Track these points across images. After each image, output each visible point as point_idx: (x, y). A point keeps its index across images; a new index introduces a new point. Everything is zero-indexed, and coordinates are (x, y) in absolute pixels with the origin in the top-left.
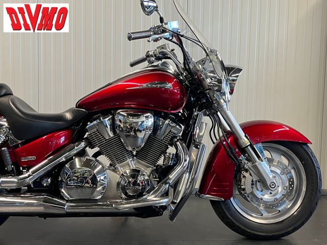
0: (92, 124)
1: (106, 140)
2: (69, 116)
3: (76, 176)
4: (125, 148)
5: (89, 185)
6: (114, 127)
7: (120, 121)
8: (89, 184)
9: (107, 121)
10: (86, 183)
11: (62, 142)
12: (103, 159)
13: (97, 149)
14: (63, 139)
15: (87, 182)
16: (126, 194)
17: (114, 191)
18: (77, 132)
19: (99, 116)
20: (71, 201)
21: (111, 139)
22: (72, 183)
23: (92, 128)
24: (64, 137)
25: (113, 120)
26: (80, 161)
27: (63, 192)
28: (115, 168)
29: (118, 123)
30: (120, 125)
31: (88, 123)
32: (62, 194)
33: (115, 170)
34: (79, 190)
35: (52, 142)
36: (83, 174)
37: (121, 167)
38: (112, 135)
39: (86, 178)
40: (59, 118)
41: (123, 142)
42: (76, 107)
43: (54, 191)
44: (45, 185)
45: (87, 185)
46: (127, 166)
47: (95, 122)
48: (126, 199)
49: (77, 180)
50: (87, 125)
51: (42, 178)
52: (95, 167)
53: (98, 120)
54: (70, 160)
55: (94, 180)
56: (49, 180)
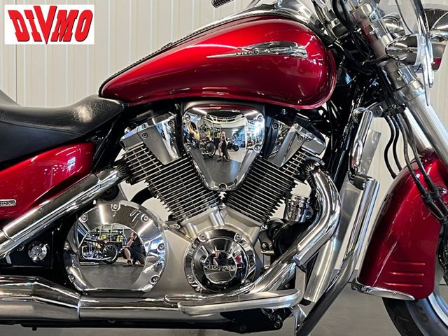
0: (134, 131)
1: (164, 166)
2: (85, 114)
3: (98, 242)
4: (203, 184)
5: (126, 261)
6: (179, 138)
7: (193, 125)
8: (125, 258)
9: (165, 125)
10: (119, 255)
11: (69, 168)
12: (155, 205)
13: (142, 185)
14: (72, 162)
15: (123, 255)
16: (204, 281)
17: (178, 274)
18: (102, 149)
19: (149, 115)
20: (90, 294)
21: (173, 165)
22: (90, 255)
23: (132, 139)
24: (74, 159)
25: (178, 124)
26: (108, 209)
27: (72, 275)
28: (182, 227)
29: (188, 129)
30: (192, 135)
31: (126, 130)
32: (71, 279)
33: (181, 231)
34: (106, 271)
35: (49, 168)
36: (115, 238)
37: (193, 223)
38: (175, 156)
39: (119, 245)
40: (65, 118)
41: (199, 171)
42: (100, 96)
43: (54, 271)
44: (35, 259)
45: (121, 260)
46: (207, 222)
47: (140, 128)
48: (204, 293)
49: (101, 250)
50: (124, 134)
51: (29, 244)
52: (140, 224)
53: (146, 124)
54: (87, 207)
55: (137, 251)
56: (44, 248)
